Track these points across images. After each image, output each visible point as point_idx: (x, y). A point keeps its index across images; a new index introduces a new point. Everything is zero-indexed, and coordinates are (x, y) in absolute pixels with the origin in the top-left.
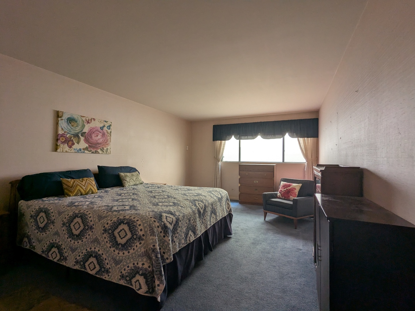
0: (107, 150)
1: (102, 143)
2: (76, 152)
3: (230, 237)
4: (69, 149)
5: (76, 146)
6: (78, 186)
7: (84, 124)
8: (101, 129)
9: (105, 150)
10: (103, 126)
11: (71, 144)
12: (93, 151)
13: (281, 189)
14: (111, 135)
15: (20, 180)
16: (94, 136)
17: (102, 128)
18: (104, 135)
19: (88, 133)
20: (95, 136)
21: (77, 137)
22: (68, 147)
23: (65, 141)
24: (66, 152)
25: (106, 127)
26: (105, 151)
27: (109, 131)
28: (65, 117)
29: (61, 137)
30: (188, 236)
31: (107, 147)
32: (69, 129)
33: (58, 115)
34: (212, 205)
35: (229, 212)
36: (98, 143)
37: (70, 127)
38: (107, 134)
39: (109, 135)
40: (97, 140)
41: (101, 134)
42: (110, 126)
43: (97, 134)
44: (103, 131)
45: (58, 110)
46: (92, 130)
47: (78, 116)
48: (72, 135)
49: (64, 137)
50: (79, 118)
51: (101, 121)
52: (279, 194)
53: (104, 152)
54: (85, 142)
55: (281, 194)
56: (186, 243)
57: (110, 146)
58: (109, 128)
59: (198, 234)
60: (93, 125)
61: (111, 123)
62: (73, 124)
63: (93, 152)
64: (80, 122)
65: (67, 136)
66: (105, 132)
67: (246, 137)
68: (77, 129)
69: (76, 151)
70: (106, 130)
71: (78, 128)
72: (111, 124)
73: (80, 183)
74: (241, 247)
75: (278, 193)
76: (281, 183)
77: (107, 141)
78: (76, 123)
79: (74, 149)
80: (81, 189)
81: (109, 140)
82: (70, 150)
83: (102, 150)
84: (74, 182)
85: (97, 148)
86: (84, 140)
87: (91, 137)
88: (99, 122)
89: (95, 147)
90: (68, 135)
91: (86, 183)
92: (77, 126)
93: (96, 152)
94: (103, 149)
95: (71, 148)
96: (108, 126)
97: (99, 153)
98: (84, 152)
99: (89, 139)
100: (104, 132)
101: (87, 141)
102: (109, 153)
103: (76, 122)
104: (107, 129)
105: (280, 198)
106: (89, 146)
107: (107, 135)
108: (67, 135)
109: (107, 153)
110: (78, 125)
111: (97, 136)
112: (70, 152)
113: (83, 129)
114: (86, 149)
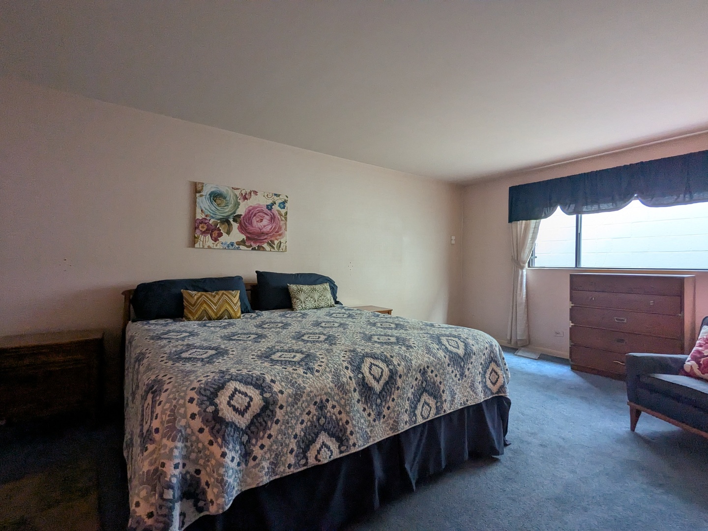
0: (279, 244)
1: (270, 233)
2: (225, 249)
3: (497, 460)
4: (213, 244)
5: (225, 238)
6: (205, 304)
7: (239, 201)
8: (267, 208)
9: (276, 244)
10: (272, 203)
11: (216, 235)
12: (255, 246)
13: (700, 348)
14: (286, 219)
15: (133, 290)
16: (255, 222)
17: (270, 207)
18: (273, 218)
19: (245, 215)
20: (257, 222)
21: (227, 225)
22: (212, 239)
23: (207, 230)
24: (209, 247)
25: (277, 204)
26: (275, 246)
27: (283, 211)
28: (207, 191)
29: (200, 223)
30: (311, 447)
31: (279, 240)
32: (213, 211)
33: (196, 189)
34: (424, 372)
35: (497, 393)
36: (263, 233)
37: (215, 207)
38: (279, 217)
39: (283, 219)
40: (261, 228)
41: (268, 217)
42: (285, 203)
43: (261, 217)
44: (272, 212)
45: (196, 181)
46: (252, 211)
47: (227, 188)
48: (219, 220)
49: (206, 223)
50: (230, 191)
51: (267, 195)
52: (690, 363)
53: (274, 248)
54: (240, 231)
55: (699, 365)
56: (304, 465)
57: (285, 238)
58: (282, 206)
59: (354, 445)
60: (253, 202)
61: (287, 197)
62: (219, 201)
63: (255, 248)
64: (232, 197)
65: (210, 222)
66: (276, 213)
67: (595, 207)
68: (227, 210)
69: (226, 246)
70: (278, 211)
71: (227, 208)
72: (286, 199)
73: (210, 300)
74: (514, 500)
75: (689, 359)
76: (703, 331)
77: (280, 228)
78: (224, 200)
79: (222, 244)
80: (208, 309)
81: (283, 227)
82: (215, 245)
83: (271, 244)
84: (200, 297)
85: (262, 241)
86: (238, 228)
87: (251, 224)
88: (264, 196)
89: (257, 240)
90: (212, 220)
91: (219, 299)
92: (226, 206)
93: (260, 248)
94: (273, 242)
95: (217, 242)
96: (280, 203)
97: (264, 249)
98: (238, 249)
99: (246, 226)
100: (273, 214)
101: (243, 229)
102: (283, 250)
103: (225, 198)
104: (279, 209)
105: (695, 374)
106: (247, 237)
107: (278, 219)
108: (210, 220)
109: (279, 249)
110: (228, 203)
111: (261, 221)
112: (215, 247)
113: (236, 210)
114: (243, 242)
